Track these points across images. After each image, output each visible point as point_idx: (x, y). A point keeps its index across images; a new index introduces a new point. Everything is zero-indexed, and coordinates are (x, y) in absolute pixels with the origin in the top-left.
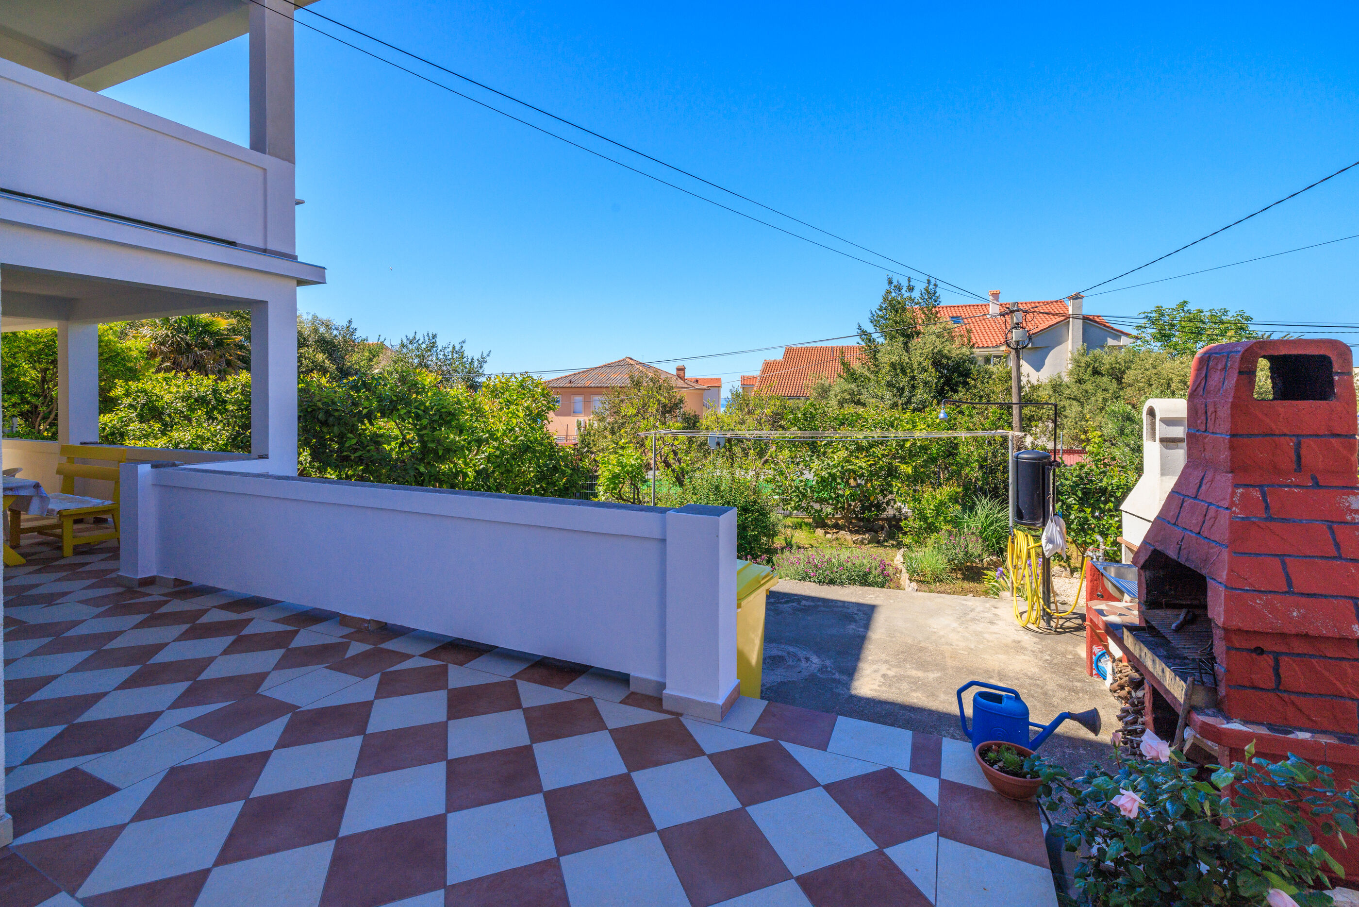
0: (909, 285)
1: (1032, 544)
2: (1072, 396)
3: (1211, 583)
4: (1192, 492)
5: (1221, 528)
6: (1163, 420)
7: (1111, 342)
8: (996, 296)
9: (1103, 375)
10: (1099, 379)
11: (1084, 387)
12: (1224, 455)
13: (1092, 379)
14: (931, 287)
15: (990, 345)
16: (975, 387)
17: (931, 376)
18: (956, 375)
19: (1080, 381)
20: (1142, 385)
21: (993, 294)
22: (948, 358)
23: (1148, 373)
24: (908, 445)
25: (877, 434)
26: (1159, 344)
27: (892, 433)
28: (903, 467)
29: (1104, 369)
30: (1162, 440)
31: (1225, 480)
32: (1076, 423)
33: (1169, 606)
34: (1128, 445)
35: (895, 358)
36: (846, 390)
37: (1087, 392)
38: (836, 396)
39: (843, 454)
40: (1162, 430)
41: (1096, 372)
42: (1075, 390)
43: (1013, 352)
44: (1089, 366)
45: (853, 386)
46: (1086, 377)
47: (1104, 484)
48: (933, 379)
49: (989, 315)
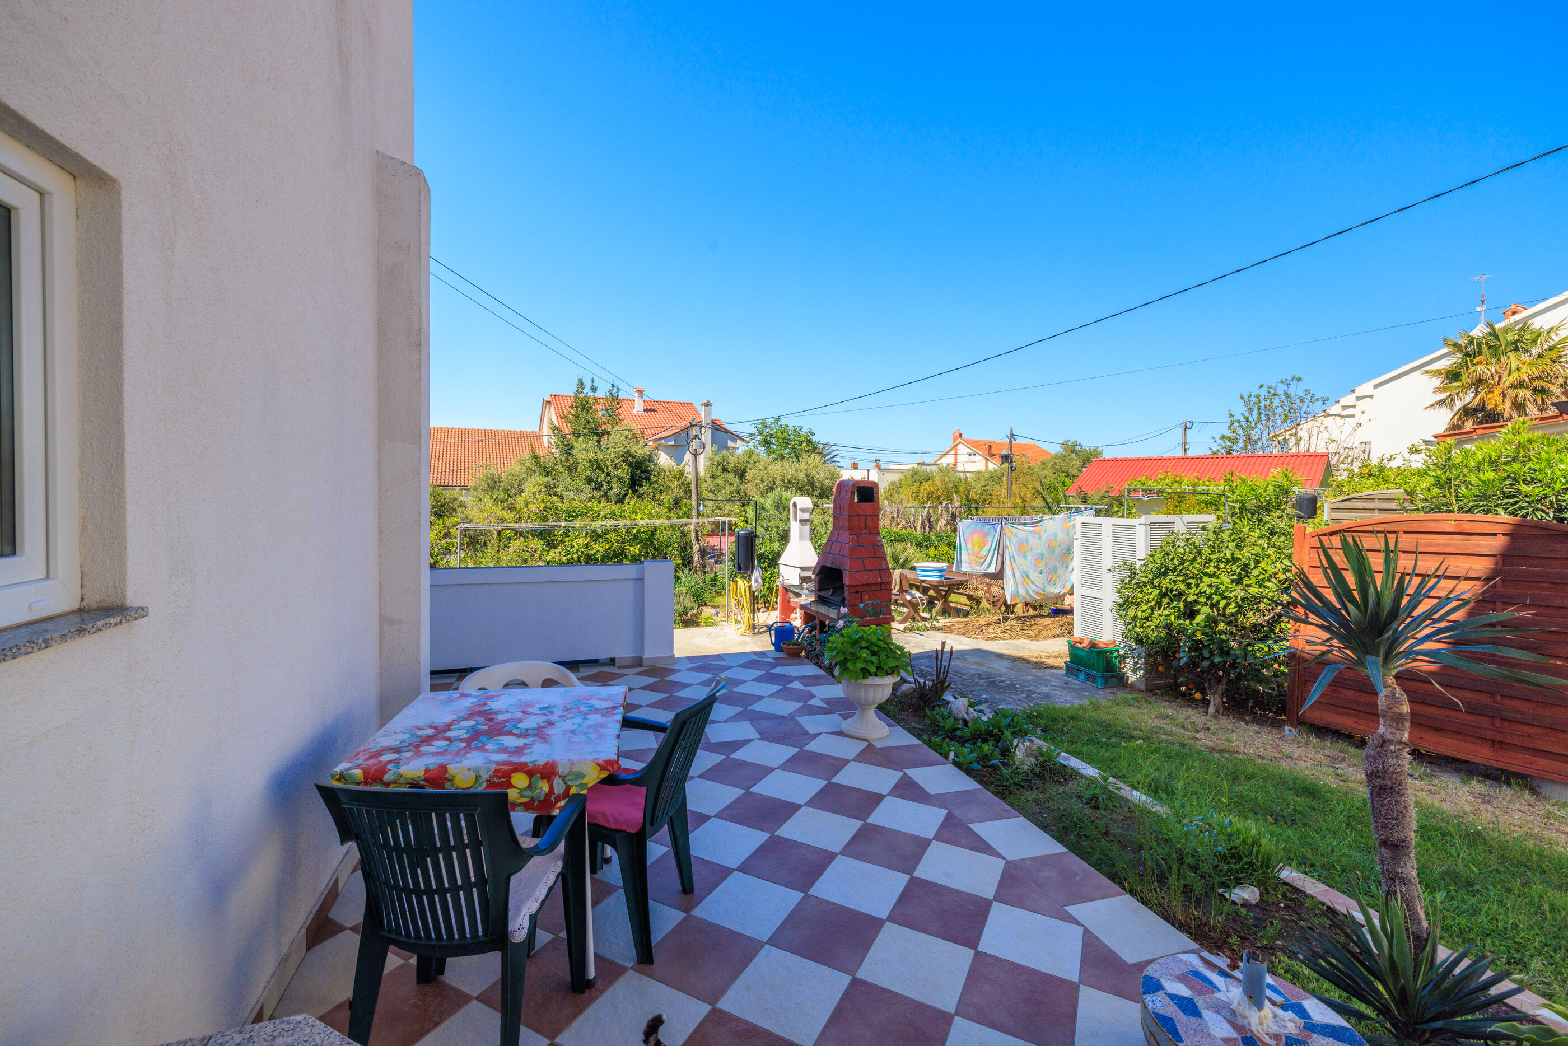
0: (593, 386)
1: (746, 583)
2: (709, 489)
3: (844, 572)
4: (835, 539)
5: (846, 551)
6: (800, 509)
7: (730, 444)
8: (641, 393)
9: (729, 472)
10: (727, 475)
11: (716, 481)
12: (846, 524)
13: (722, 475)
14: (615, 390)
17: (623, 473)
18: (639, 471)
19: (713, 477)
20: (758, 481)
22: (634, 457)
23: (761, 472)
24: (635, 531)
25: (609, 523)
26: (763, 449)
27: (622, 522)
28: (632, 549)
29: (730, 467)
30: (801, 521)
31: (846, 533)
33: (826, 589)
34: (762, 526)
35: (591, 455)
37: (718, 485)
39: (582, 541)
40: (800, 515)
41: (725, 470)
42: (710, 484)
44: (719, 464)
46: (718, 473)
47: (763, 550)
48: (624, 475)
49: (635, 411)
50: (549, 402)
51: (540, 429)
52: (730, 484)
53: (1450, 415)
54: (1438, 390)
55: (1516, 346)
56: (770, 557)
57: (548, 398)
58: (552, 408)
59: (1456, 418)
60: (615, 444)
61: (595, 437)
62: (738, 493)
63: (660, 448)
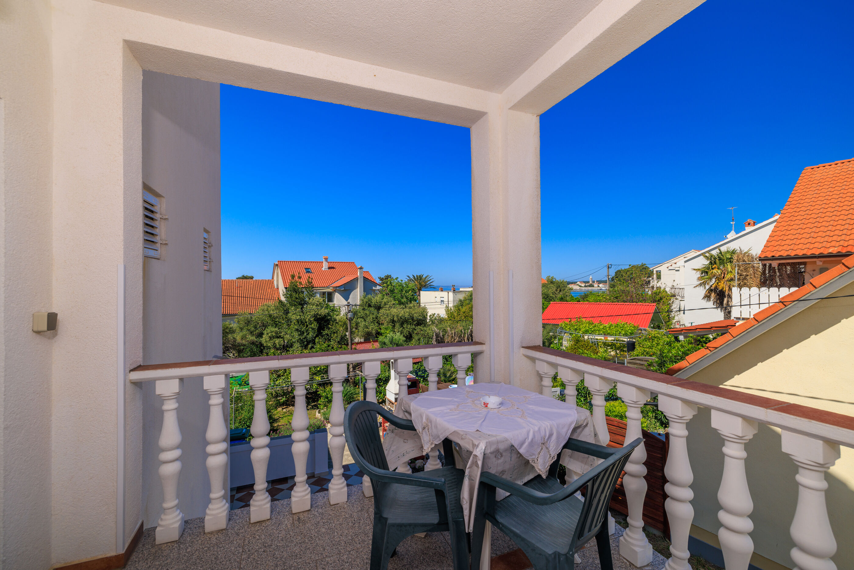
2: (361, 316)
7: (373, 289)
8: (326, 259)
9: (372, 307)
10: (371, 309)
11: (365, 312)
13: (368, 309)
15: (325, 286)
16: (332, 328)
17: (315, 325)
19: (364, 309)
21: (325, 258)
29: (372, 304)
32: (363, 329)
36: (273, 331)
37: (366, 314)
38: (267, 334)
41: (370, 306)
42: (362, 313)
43: (349, 321)
44: (367, 303)
45: (277, 329)
46: (366, 307)
48: (315, 327)
49: (323, 269)
50: (277, 265)
51: (273, 278)
52: (373, 314)
53: (705, 291)
54: (699, 279)
55: (730, 260)
56: (384, 380)
57: (277, 263)
58: (279, 268)
59: (707, 292)
60: (311, 310)
61: (300, 307)
62: (377, 318)
63: (336, 291)
